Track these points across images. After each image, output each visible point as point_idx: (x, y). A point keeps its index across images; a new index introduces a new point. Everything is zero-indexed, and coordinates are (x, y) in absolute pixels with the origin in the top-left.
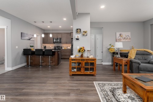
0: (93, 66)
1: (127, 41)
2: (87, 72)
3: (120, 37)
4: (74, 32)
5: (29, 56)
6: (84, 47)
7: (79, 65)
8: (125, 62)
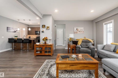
0: (50, 50)
1: (81, 33)
2: (46, 54)
3: (76, 31)
4: (41, 27)
5: (13, 43)
6: (47, 37)
7: (41, 49)
8: (72, 47)
